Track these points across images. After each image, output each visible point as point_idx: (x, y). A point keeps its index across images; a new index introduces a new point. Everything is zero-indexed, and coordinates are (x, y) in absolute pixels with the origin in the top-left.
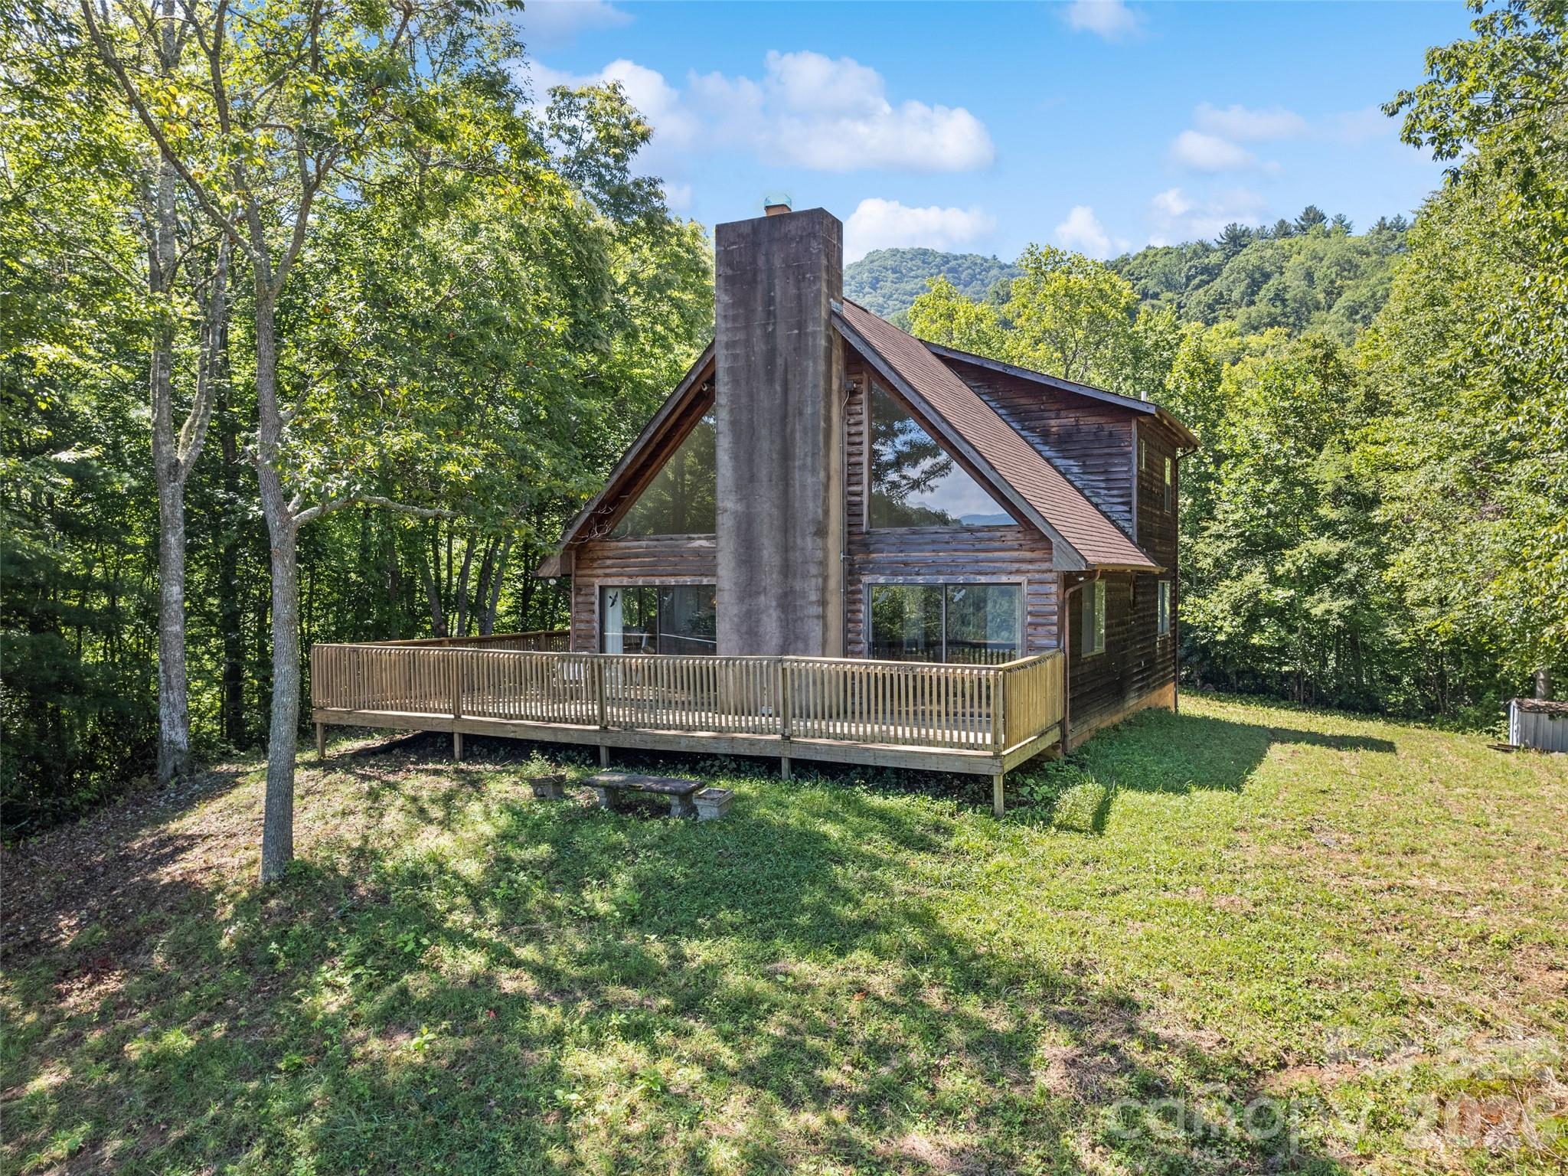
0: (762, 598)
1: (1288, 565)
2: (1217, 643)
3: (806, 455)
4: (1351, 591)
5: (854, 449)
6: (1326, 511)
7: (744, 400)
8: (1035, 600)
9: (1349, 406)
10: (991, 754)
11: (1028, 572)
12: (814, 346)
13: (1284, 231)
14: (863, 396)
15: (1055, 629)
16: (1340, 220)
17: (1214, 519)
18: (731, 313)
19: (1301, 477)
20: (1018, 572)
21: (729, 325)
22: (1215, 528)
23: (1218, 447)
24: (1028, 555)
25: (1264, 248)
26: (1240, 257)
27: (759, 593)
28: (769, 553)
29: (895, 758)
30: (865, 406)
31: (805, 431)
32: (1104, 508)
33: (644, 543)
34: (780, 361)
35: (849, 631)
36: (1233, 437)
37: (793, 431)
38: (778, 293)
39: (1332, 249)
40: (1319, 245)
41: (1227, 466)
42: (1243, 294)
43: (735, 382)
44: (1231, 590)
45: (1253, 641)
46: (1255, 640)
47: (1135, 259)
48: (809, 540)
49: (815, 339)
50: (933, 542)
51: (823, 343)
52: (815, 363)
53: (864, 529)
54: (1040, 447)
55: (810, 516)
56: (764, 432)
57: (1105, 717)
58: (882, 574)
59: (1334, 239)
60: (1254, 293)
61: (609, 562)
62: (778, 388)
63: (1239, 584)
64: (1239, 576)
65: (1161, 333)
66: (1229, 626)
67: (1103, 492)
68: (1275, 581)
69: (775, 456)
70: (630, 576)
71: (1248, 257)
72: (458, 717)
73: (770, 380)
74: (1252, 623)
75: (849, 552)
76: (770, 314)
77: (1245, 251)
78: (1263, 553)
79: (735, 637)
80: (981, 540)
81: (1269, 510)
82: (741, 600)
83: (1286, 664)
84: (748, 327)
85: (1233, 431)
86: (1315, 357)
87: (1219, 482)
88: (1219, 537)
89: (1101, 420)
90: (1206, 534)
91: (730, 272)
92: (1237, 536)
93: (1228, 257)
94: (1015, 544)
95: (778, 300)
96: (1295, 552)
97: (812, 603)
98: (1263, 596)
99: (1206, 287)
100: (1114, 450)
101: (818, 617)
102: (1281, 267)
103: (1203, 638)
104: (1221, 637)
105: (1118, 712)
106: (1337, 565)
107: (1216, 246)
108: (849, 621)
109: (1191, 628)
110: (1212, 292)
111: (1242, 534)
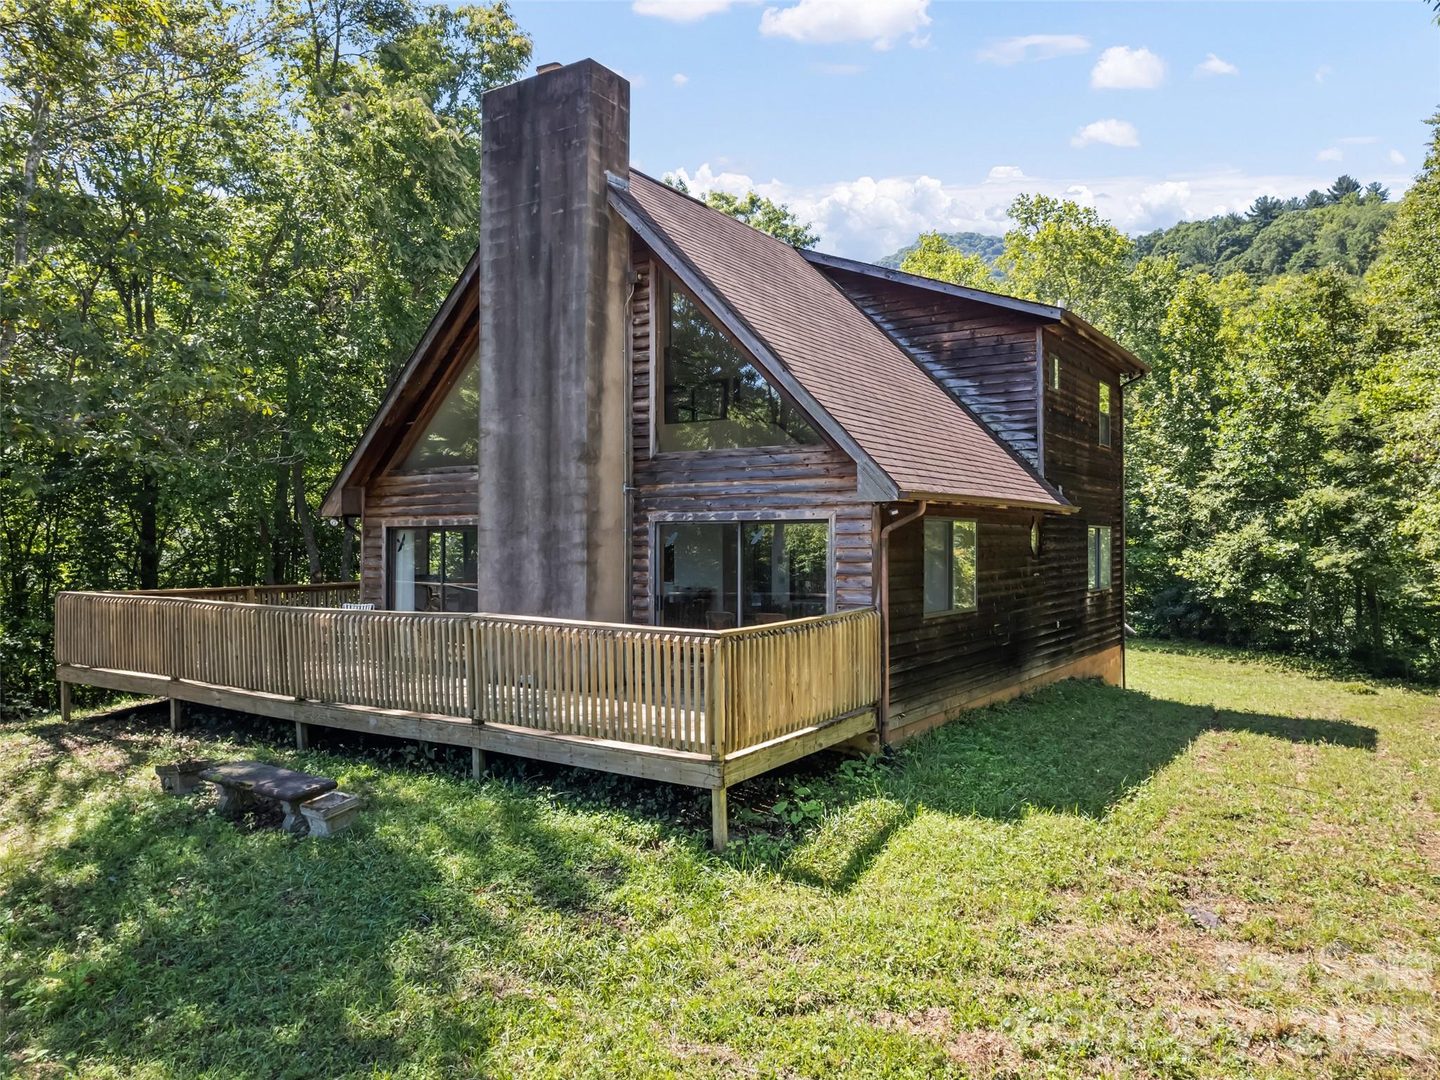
0: (524, 540)
1: (1291, 516)
2: (1215, 600)
3: (570, 361)
4: (1364, 543)
5: (639, 355)
6: (1333, 457)
7: (508, 299)
8: (845, 543)
9: (1360, 346)
10: (709, 758)
11: (836, 505)
12: (580, 226)
13: (1315, 200)
14: (651, 290)
15: (868, 580)
16: (1375, 188)
17: (1213, 469)
18: (496, 195)
19: (1305, 423)
20: (824, 505)
21: (494, 211)
22: (1212, 478)
23: (1214, 392)
24: (837, 482)
25: (1295, 218)
26: (1271, 228)
27: (521, 533)
28: (531, 485)
29: (593, 756)
30: (652, 302)
31: (569, 333)
32: (1004, 436)
33: (428, 477)
34: (544, 248)
35: (635, 582)
36: (1229, 383)
37: (557, 333)
38: (543, 167)
39: (1366, 216)
40: (1353, 213)
41: (1224, 412)
42: (1274, 263)
43: (499, 277)
44: (1226, 544)
45: (1253, 598)
46: (1256, 597)
47: (1167, 234)
48: (573, 466)
49: (580, 218)
50: (727, 468)
51: (590, 222)
52: (580, 248)
53: (651, 454)
54: (931, 366)
55: (574, 437)
56: (528, 335)
57: (976, 693)
58: (670, 510)
59: (1368, 205)
60: (1284, 261)
61: (396, 499)
62: (542, 281)
63: (1236, 537)
64: (1238, 528)
65: (1161, 282)
66: (1227, 583)
67: (1004, 417)
68: (1278, 533)
69: (538, 364)
70: (415, 516)
71: (1279, 228)
72: (176, 679)
73: (534, 273)
74: (1253, 578)
75: (636, 484)
76: (534, 193)
77: (1276, 222)
78: (1265, 504)
79: (495, 588)
80: (781, 464)
81: (1269, 457)
82: (503, 542)
83: (1293, 622)
84: (512, 211)
85: (1229, 375)
86: (1320, 296)
87: (1215, 428)
88: (1217, 487)
89: (1001, 331)
90: (1202, 484)
91: (495, 147)
92: (1236, 486)
93: (1259, 229)
94: (820, 469)
95: (543, 174)
96: (1297, 501)
97: (575, 545)
98: (1263, 549)
99: (1236, 257)
100: (1016, 367)
101: (582, 563)
102: (1313, 236)
103: (1202, 594)
104: (1219, 594)
105: (1007, 686)
106: (1346, 514)
107: (1247, 218)
108: (635, 569)
109: (1191, 584)
110: (1242, 261)
111: (1241, 484)
